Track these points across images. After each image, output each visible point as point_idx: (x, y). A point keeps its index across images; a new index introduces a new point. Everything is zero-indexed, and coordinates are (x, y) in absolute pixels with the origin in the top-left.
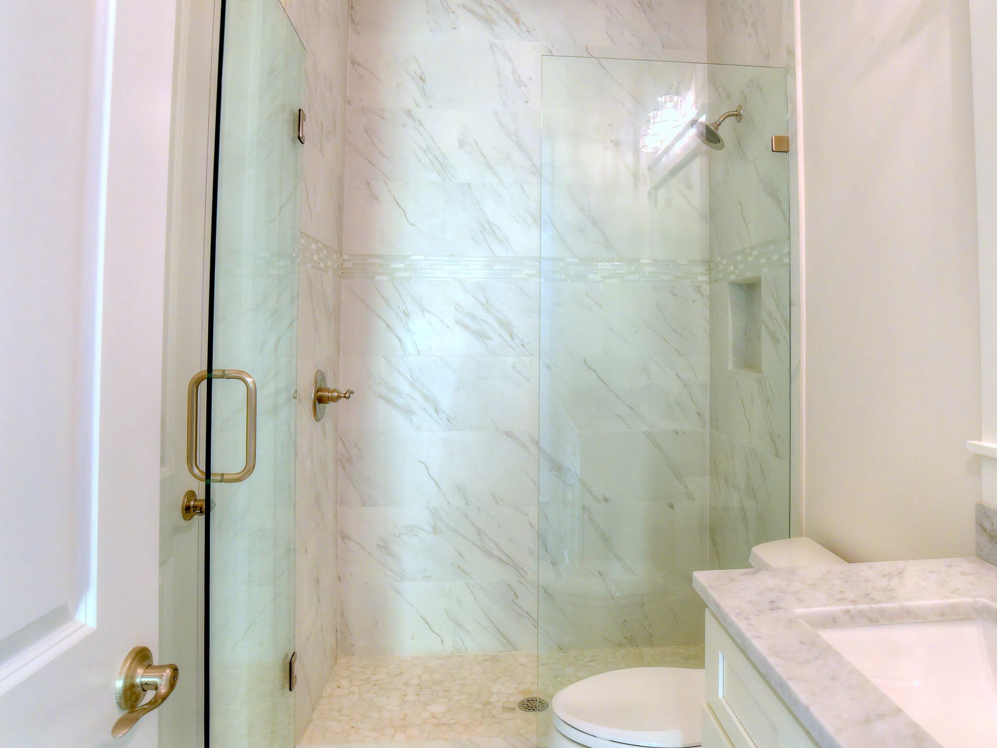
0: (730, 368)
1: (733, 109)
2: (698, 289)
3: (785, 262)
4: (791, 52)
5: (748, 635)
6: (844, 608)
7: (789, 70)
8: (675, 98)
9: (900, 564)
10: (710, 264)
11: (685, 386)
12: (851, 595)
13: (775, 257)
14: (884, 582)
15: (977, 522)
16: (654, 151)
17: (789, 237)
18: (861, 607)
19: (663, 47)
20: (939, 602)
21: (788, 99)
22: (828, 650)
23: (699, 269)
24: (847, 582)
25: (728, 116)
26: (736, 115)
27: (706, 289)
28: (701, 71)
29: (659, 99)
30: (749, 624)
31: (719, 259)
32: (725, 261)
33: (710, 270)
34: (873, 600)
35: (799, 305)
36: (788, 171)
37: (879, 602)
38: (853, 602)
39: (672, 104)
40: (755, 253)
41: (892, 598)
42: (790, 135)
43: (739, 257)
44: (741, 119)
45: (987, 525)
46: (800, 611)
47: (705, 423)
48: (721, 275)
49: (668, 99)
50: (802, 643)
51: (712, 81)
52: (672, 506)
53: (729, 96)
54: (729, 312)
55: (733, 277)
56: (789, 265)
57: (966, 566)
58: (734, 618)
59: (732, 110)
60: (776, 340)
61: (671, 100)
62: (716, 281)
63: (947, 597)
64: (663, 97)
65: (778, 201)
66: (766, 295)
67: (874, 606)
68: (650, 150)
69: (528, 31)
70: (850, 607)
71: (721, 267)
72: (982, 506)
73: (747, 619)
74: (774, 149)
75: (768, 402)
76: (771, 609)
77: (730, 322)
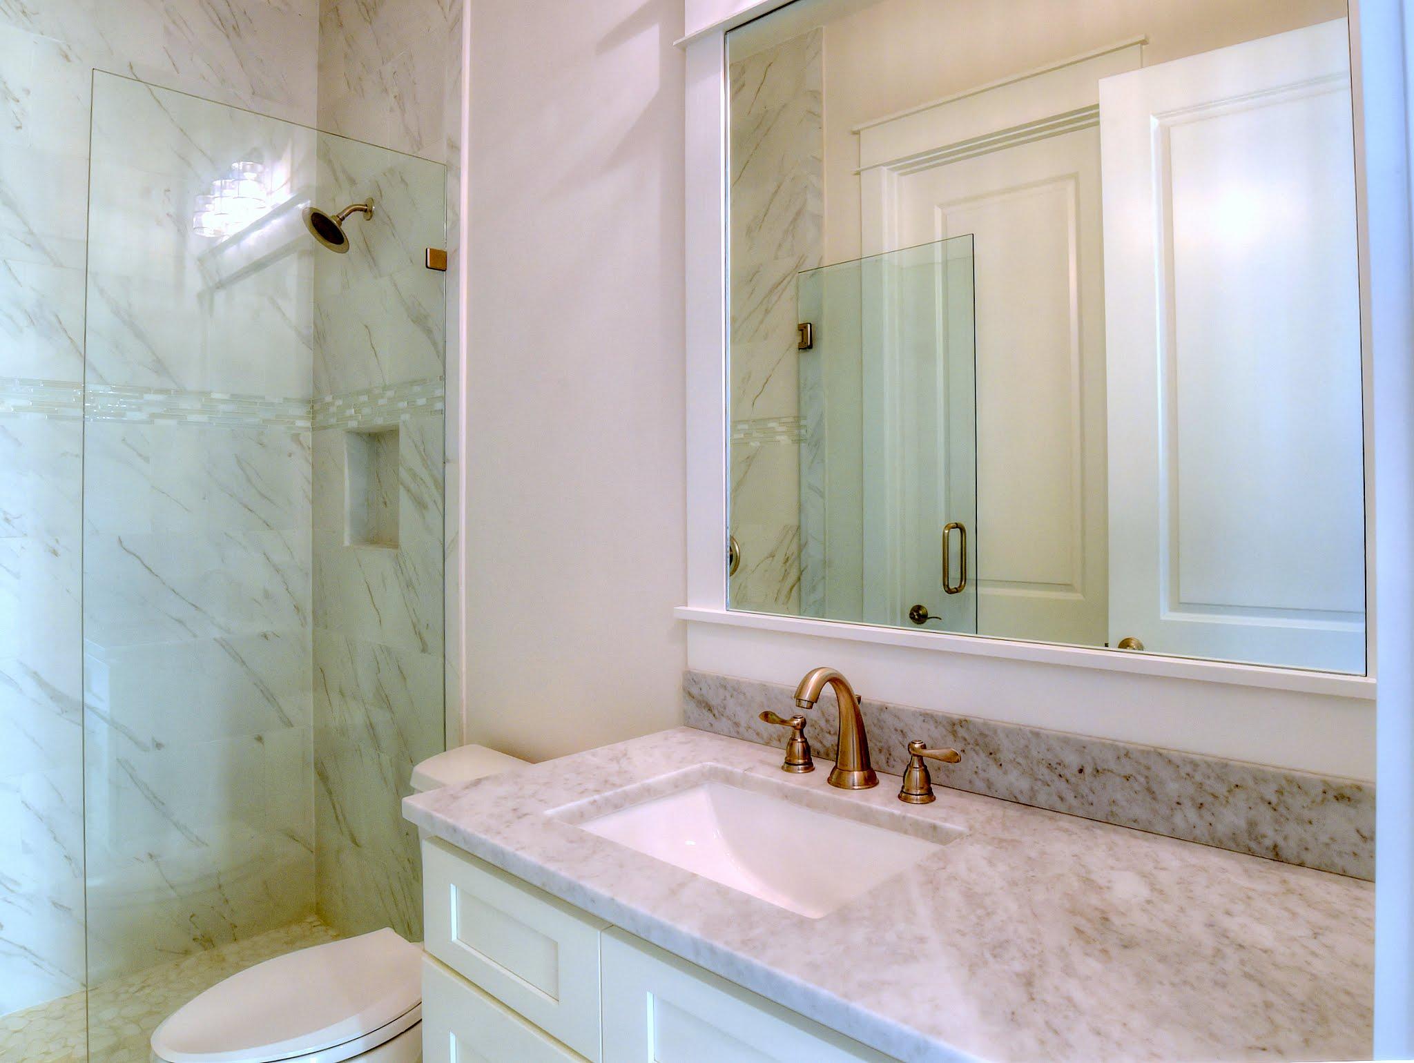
0: (347, 543)
1: (360, 201)
2: (296, 438)
3: (435, 409)
4: (455, 147)
5: (509, 849)
6: (591, 799)
7: (450, 169)
8: (260, 167)
9: (620, 746)
10: (314, 405)
11: (278, 571)
12: (591, 786)
13: (421, 401)
14: (614, 767)
15: (684, 690)
16: (214, 236)
17: (443, 378)
18: (608, 794)
19: (253, 93)
20: (673, 773)
21: (448, 205)
22: (600, 843)
23: (298, 411)
24: (579, 774)
25: (355, 210)
26: (366, 211)
27: (307, 438)
28: (306, 140)
29: (235, 165)
30: (505, 838)
31: (329, 399)
32: (339, 402)
33: (313, 414)
34: (614, 785)
35: (457, 461)
36: (444, 296)
37: (621, 786)
38: (597, 791)
39: (254, 175)
40: (390, 394)
41: (631, 780)
42: (449, 249)
43: (364, 398)
44: (371, 216)
45: (695, 691)
46: (550, 812)
47: (305, 618)
48: (333, 421)
49: (248, 167)
50: (572, 842)
51: (325, 156)
52: (260, 739)
53: (353, 182)
54: (346, 471)
55: (353, 424)
56: (443, 412)
57: (680, 737)
58: (483, 837)
59: (361, 203)
60: (421, 504)
61: (253, 170)
62: (325, 428)
63: (679, 768)
64: (241, 163)
65: (429, 332)
66: (406, 448)
67: (619, 790)
68: (208, 233)
69: (24, 12)
70: (596, 797)
71: (333, 409)
72: (689, 672)
73: (499, 833)
74: (429, 265)
75: (409, 584)
76: (519, 817)
77: (347, 483)
